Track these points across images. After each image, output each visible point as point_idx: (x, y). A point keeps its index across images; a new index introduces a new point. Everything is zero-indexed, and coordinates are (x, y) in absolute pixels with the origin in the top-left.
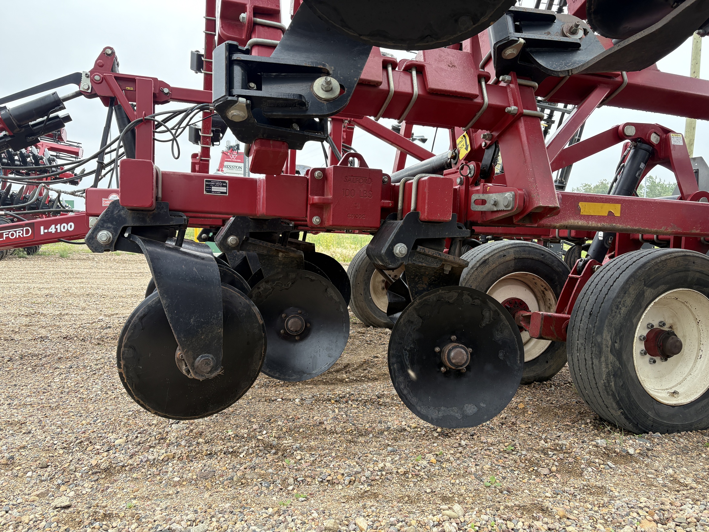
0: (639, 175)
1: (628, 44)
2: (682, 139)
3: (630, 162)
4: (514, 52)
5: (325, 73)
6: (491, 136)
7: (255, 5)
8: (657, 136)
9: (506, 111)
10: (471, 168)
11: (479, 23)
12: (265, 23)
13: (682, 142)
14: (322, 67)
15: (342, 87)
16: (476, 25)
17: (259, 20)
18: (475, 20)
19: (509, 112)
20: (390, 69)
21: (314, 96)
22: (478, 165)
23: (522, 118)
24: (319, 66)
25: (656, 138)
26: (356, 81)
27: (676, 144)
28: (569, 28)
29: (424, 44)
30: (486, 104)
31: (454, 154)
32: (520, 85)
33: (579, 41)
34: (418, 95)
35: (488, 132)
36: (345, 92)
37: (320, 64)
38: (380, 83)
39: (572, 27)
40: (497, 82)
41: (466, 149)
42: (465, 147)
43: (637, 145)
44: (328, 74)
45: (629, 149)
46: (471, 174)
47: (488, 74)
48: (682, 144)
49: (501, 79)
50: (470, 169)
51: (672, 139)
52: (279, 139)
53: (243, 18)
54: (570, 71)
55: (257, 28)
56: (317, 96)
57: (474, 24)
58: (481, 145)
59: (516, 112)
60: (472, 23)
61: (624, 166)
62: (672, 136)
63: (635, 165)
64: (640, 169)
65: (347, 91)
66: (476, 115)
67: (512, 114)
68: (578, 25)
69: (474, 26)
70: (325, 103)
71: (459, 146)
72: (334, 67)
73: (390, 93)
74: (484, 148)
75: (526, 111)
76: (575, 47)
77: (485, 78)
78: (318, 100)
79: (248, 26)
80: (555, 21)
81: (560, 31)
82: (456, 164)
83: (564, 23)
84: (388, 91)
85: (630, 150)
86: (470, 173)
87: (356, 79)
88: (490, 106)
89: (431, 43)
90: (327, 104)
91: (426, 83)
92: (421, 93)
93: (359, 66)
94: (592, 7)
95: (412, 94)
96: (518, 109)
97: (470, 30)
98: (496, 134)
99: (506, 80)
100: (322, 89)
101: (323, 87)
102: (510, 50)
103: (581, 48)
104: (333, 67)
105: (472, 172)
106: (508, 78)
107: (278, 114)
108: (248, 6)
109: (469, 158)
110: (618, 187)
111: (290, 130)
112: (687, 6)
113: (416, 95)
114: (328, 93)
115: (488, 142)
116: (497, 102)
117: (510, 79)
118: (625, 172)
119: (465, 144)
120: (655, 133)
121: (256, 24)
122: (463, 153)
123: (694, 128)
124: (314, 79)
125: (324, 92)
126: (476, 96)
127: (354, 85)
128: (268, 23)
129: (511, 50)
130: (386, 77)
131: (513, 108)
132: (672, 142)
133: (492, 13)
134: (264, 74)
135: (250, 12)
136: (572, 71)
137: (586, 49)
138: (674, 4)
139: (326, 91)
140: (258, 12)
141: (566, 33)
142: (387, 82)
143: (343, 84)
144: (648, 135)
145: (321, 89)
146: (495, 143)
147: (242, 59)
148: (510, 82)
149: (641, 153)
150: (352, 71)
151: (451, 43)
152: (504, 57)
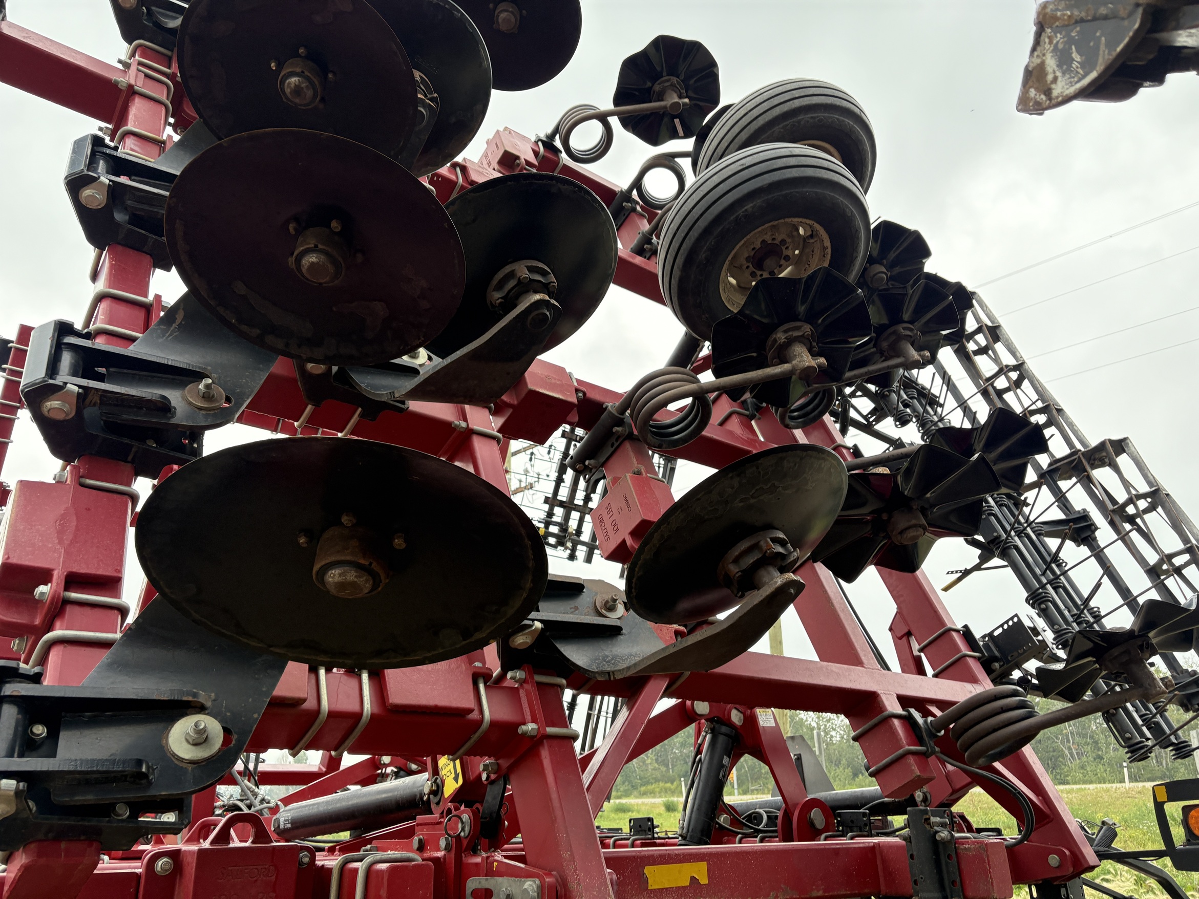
0: (724, 776)
1: (686, 645)
2: (772, 717)
3: (708, 755)
4: (528, 641)
5: (195, 707)
6: (496, 767)
7: (70, 570)
8: (739, 713)
9: (520, 732)
10: (464, 820)
11: (473, 639)
12: (87, 599)
13: (772, 721)
14: (190, 699)
15: (226, 731)
16: (468, 641)
17: (74, 595)
18: (466, 634)
19: (524, 734)
20: (322, 672)
21: (168, 754)
22: (475, 814)
23: (545, 741)
24: (185, 698)
25: (738, 717)
26: (257, 719)
27: (765, 725)
28: (604, 602)
29: (383, 661)
30: (488, 720)
31: (434, 788)
32: (539, 685)
33: (618, 623)
34: (372, 714)
35: (492, 760)
36: (234, 742)
37: (188, 693)
38: (304, 700)
39: (607, 602)
40: (502, 676)
41: (456, 779)
42: (453, 775)
43: (714, 727)
44: (201, 709)
45: (704, 734)
46: (464, 831)
47: (488, 671)
48: (774, 725)
49: (509, 675)
50: (463, 823)
51: (759, 717)
52: (82, 838)
53: (42, 594)
54: (611, 674)
55: (69, 609)
56: (174, 755)
57: (464, 640)
58: (480, 776)
59: (534, 733)
60: (461, 639)
61: (700, 759)
62: (759, 714)
63: (715, 761)
64: (723, 766)
65: (238, 741)
66: (470, 738)
67: (528, 736)
68: (616, 600)
69: (464, 643)
70: (190, 767)
71: (443, 772)
72: (216, 695)
73: (321, 716)
74: (486, 783)
75: (550, 730)
76: (613, 632)
77: (484, 678)
78: (177, 762)
79: (49, 609)
80: (585, 590)
81: (591, 606)
82: (438, 803)
83: (596, 594)
84: (318, 711)
85: (705, 736)
86: (463, 829)
87: (256, 716)
88: (494, 724)
89: (395, 661)
90: (193, 770)
91: (385, 694)
92: (376, 711)
93: (264, 689)
94: (633, 590)
95: (359, 715)
96: (539, 728)
97: (458, 646)
98: (505, 763)
99: (517, 678)
100: (187, 741)
101: (188, 738)
102: (521, 637)
103: (624, 631)
104: (213, 694)
105: (467, 829)
106: (519, 674)
107: (88, 798)
108: (55, 573)
109: (459, 797)
110: (697, 798)
111: (108, 822)
112: (755, 603)
113: (367, 717)
114: (198, 747)
115: (493, 776)
116: (505, 714)
117: (524, 677)
118: (703, 772)
119: (452, 771)
120: (736, 708)
121: (67, 602)
122: (451, 787)
123: (781, 643)
124: (173, 720)
125: (190, 746)
126: (470, 711)
127: (252, 727)
128: (92, 600)
129: (524, 637)
130: (314, 687)
131: (531, 727)
132: (761, 722)
133: (492, 628)
134: (68, 715)
135: (58, 584)
136: (614, 675)
137: (629, 633)
138: (738, 593)
139: (195, 745)
140: (74, 581)
141: (601, 609)
142: (315, 695)
143: (229, 727)
144: (726, 712)
145: (184, 739)
146: (504, 776)
147: (24, 693)
148: (522, 682)
149: (721, 739)
150: (250, 700)
151: (427, 662)
152: (512, 646)
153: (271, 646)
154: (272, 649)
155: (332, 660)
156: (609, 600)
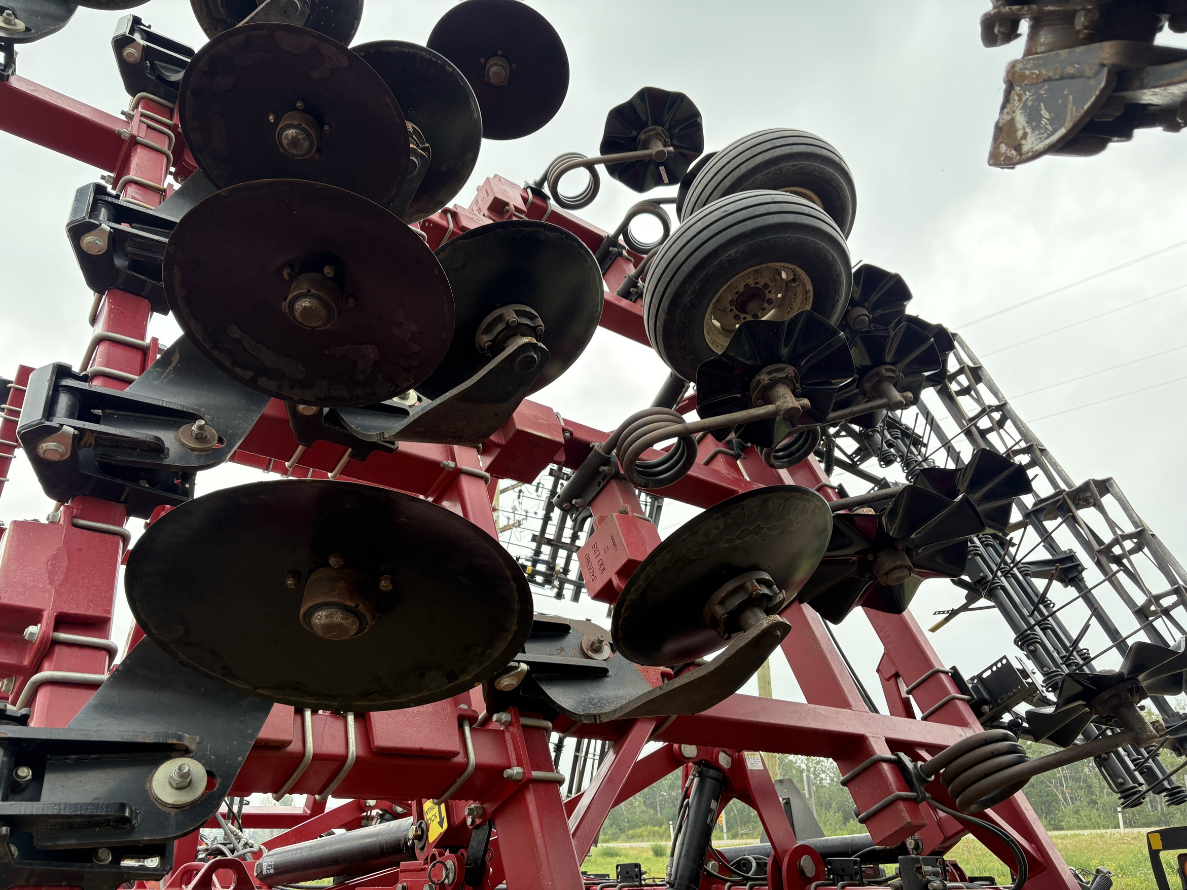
0: (711, 821)
1: (673, 688)
2: (760, 760)
3: (696, 798)
4: (514, 683)
5: (180, 750)
6: (481, 812)
7: (60, 610)
8: (727, 756)
9: (505, 775)
10: (448, 866)
11: (458, 682)
12: (76, 640)
13: (760, 764)
14: (175, 741)
15: (210, 774)
16: (453, 684)
17: (63, 636)
18: (452, 677)
19: (510, 779)
20: (308, 713)
21: (152, 799)
22: (460, 860)
23: (530, 785)
24: (170, 741)
25: (726, 760)
26: (241, 762)
27: (754, 768)
28: (590, 643)
29: (368, 703)
30: (473, 763)
31: (419, 833)
32: (525, 728)
33: (604, 665)
34: (357, 757)
35: (477, 804)
36: (217, 786)
37: (173, 736)
38: (289, 743)
39: (593, 643)
40: (488, 719)
41: (441, 823)
42: (438, 819)
43: (702, 770)
44: (185, 752)
45: (692, 777)
46: (448, 878)
47: (474, 714)
48: (762, 768)
49: (495, 717)
50: (447, 869)
51: (747, 760)
52: (64, 883)
53: (32, 634)
54: (597, 717)
55: (57, 649)
56: (157, 799)
57: (450, 682)
58: (465, 820)
59: (520, 777)
60: (447, 681)
61: (688, 803)
62: (746, 756)
63: (703, 805)
64: (711, 810)
65: (221, 784)
66: (455, 782)
67: (514, 780)
68: (603, 641)
69: (450, 685)
70: (173, 812)
71: (428, 817)
72: (201, 738)
73: (306, 759)
74: (471, 827)
75: (536, 774)
76: (599, 674)
77: (469, 720)
78: (160, 807)
79: (38, 649)
80: (571, 631)
81: (577, 647)
82: (422, 849)
83: (583, 635)
84: (303, 754)
85: (693, 779)
86: (447, 877)
87: (240, 759)
88: (478, 767)
89: (380, 703)
90: (176, 814)
91: (370, 736)
92: (361, 753)
93: (249, 732)
94: (620, 632)
95: (345, 758)
96: (524, 773)
97: (444, 689)
98: (490, 808)
99: (503, 721)
100: (171, 785)
101: (172, 782)
102: (507, 679)
103: (610, 673)
104: (198, 737)
105: (451, 876)
106: (505, 717)
107: (69, 842)
108: (45, 614)
109: (444, 842)
110: (685, 843)
111: (90, 867)
112: (741, 645)
113: (352, 759)
114: (182, 792)
115: (478, 821)
116: (491, 758)
117: (509, 719)
118: (691, 816)
119: (437, 815)
120: (723, 751)
121: (55, 642)
122: (435, 832)
123: (769, 683)
124: (157, 763)
125: (173, 791)
126: (456, 754)
127: (236, 770)
128: (81, 641)
129: (510, 679)
130: (300, 729)
131: (516, 771)
132: (749, 765)
133: (478, 670)
134: (53, 757)
135: (47, 624)
136: (600, 718)
137: (616, 675)
138: (724, 634)
139: (179, 788)
140: (63, 621)
141: (587, 650)
142: (300, 737)
143: (214, 770)
144: (714, 755)
145: (167, 783)
146: (488, 820)
147: (10, 735)
148: (508, 725)
149: (709, 783)
150: (235, 743)
151: (412, 705)
152: (498, 688)
153: (258, 688)
154: (258, 691)
155: (318, 702)
156: (596, 642)
